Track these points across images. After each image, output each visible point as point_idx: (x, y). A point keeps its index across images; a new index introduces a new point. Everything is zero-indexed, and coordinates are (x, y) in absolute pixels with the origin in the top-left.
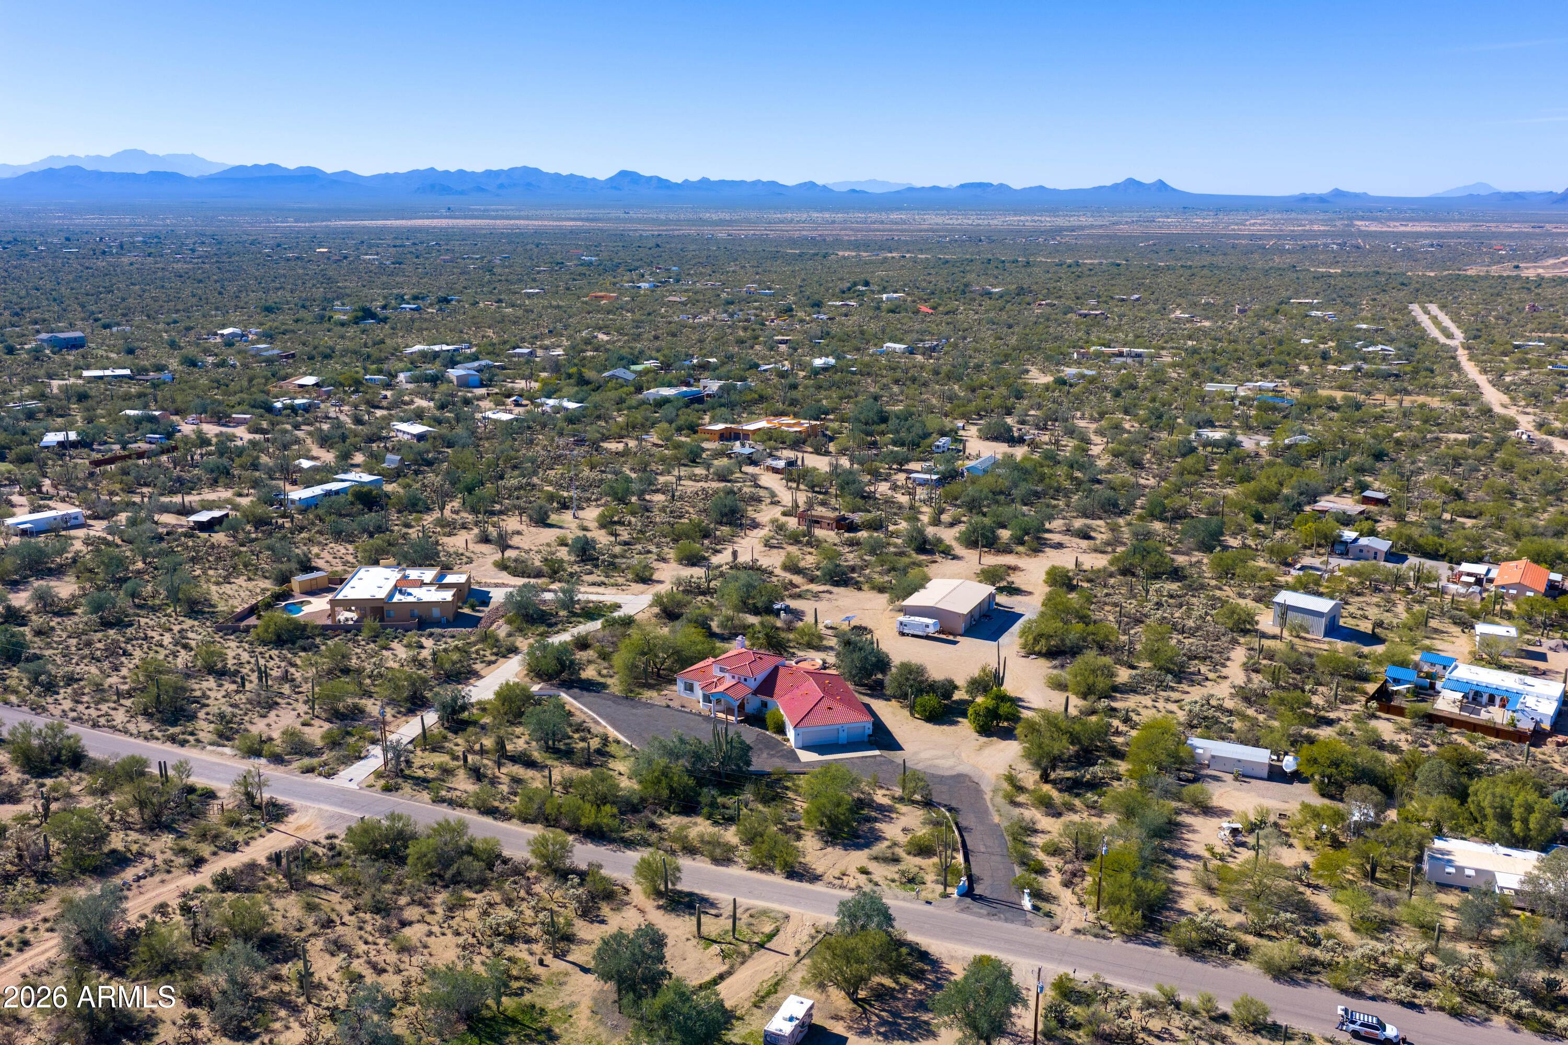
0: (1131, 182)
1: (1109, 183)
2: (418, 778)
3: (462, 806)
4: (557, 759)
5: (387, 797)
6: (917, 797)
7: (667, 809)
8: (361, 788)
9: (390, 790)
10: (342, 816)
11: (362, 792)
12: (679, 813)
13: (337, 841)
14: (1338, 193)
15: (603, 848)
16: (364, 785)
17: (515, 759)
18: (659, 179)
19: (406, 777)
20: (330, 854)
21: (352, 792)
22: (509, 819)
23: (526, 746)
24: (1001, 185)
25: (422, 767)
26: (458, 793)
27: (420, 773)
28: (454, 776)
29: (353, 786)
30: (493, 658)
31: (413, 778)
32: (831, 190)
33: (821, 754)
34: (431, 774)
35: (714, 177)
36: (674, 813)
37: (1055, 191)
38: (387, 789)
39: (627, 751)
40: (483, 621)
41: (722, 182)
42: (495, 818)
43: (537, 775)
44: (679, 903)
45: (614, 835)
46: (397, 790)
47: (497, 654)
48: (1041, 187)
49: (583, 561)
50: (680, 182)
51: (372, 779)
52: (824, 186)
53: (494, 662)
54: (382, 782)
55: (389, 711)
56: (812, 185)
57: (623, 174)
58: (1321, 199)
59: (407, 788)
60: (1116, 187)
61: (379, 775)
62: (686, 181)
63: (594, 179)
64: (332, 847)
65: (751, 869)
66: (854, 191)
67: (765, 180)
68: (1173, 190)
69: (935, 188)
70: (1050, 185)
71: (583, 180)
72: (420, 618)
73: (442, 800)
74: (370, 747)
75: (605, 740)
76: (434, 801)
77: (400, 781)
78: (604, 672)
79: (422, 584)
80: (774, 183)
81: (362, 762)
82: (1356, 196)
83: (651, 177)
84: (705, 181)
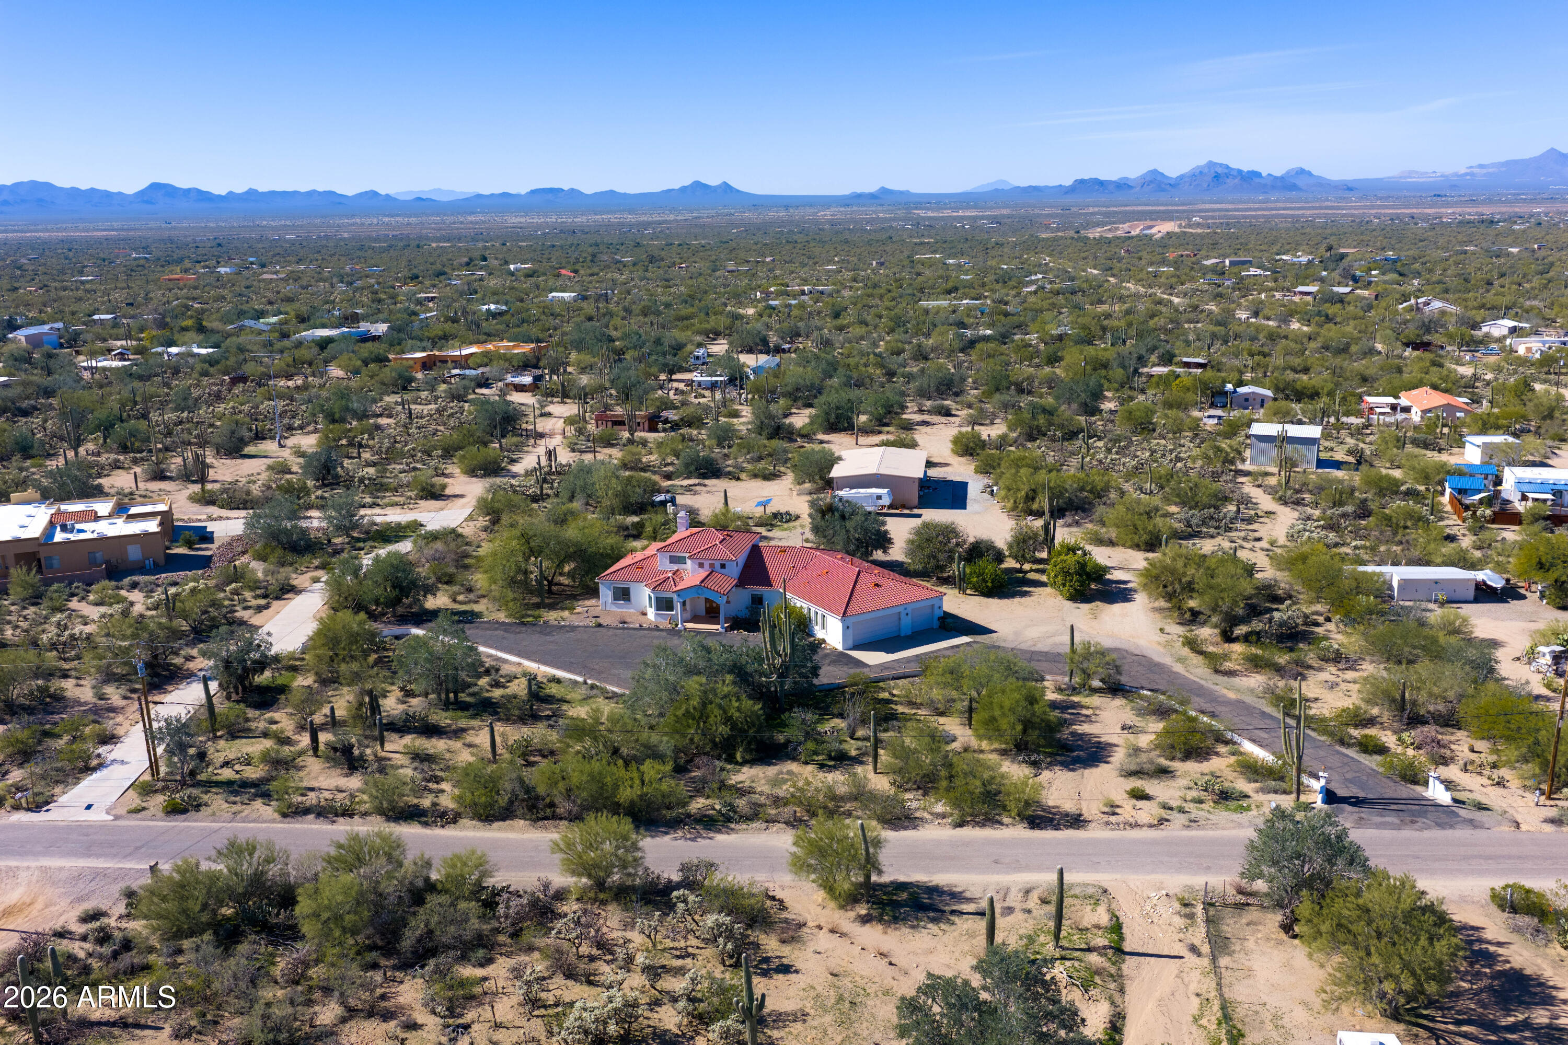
0: (698, 185)
1: (677, 186)
2: (229, 783)
3: (347, 813)
4: (473, 717)
5: (179, 823)
6: (1096, 683)
7: (731, 759)
8: (117, 818)
9: (184, 811)
10: (97, 874)
11: (118, 823)
12: (752, 762)
13: (112, 922)
14: (884, 191)
15: (667, 838)
16: (122, 811)
17: (401, 727)
18: (199, 192)
19: (209, 785)
20: (106, 950)
21: (101, 827)
22: (455, 821)
23: (402, 707)
24: (572, 190)
25: (226, 764)
26: (327, 795)
27: (227, 774)
28: (299, 769)
29: (98, 816)
30: (262, 602)
31: (218, 784)
32: (395, 199)
33: (888, 651)
34: (253, 773)
35: (263, 187)
36: (744, 763)
37: (625, 196)
38: (175, 810)
39: (583, 691)
40: (215, 559)
41: (273, 193)
42: (426, 824)
43: (457, 745)
44: (896, 905)
45: (669, 814)
46: (198, 808)
47: (265, 596)
48: (612, 192)
49: (325, 485)
50: (223, 193)
51: (134, 800)
52: (387, 195)
53: (267, 607)
54: (160, 799)
55: (114, 694)
56: (374, 194)
57: (155, 187)
58: (872, 196)
59: (218, 802)
60: (683, 189)
61: (145, 789)
62: (230, 193)
63: (120, 193)
64: (104, 937)
65: (960, 824)
66: (419, 199)
67: (320, 189)
68: (738, 191)
69: (505, 195)
70: (620, 189)
71: (107, 195)
72: (108, 563)
73: (302, 811)
74: (102, 750)
75: (532, 679)
76: (285, 815)
77: (195, 792)
78: (461, 598)
79: (96, 518)
80: (331, 193)
81: (96, 776)
82: (901, 193)
83: (189, 190)
84: (251, 193)
